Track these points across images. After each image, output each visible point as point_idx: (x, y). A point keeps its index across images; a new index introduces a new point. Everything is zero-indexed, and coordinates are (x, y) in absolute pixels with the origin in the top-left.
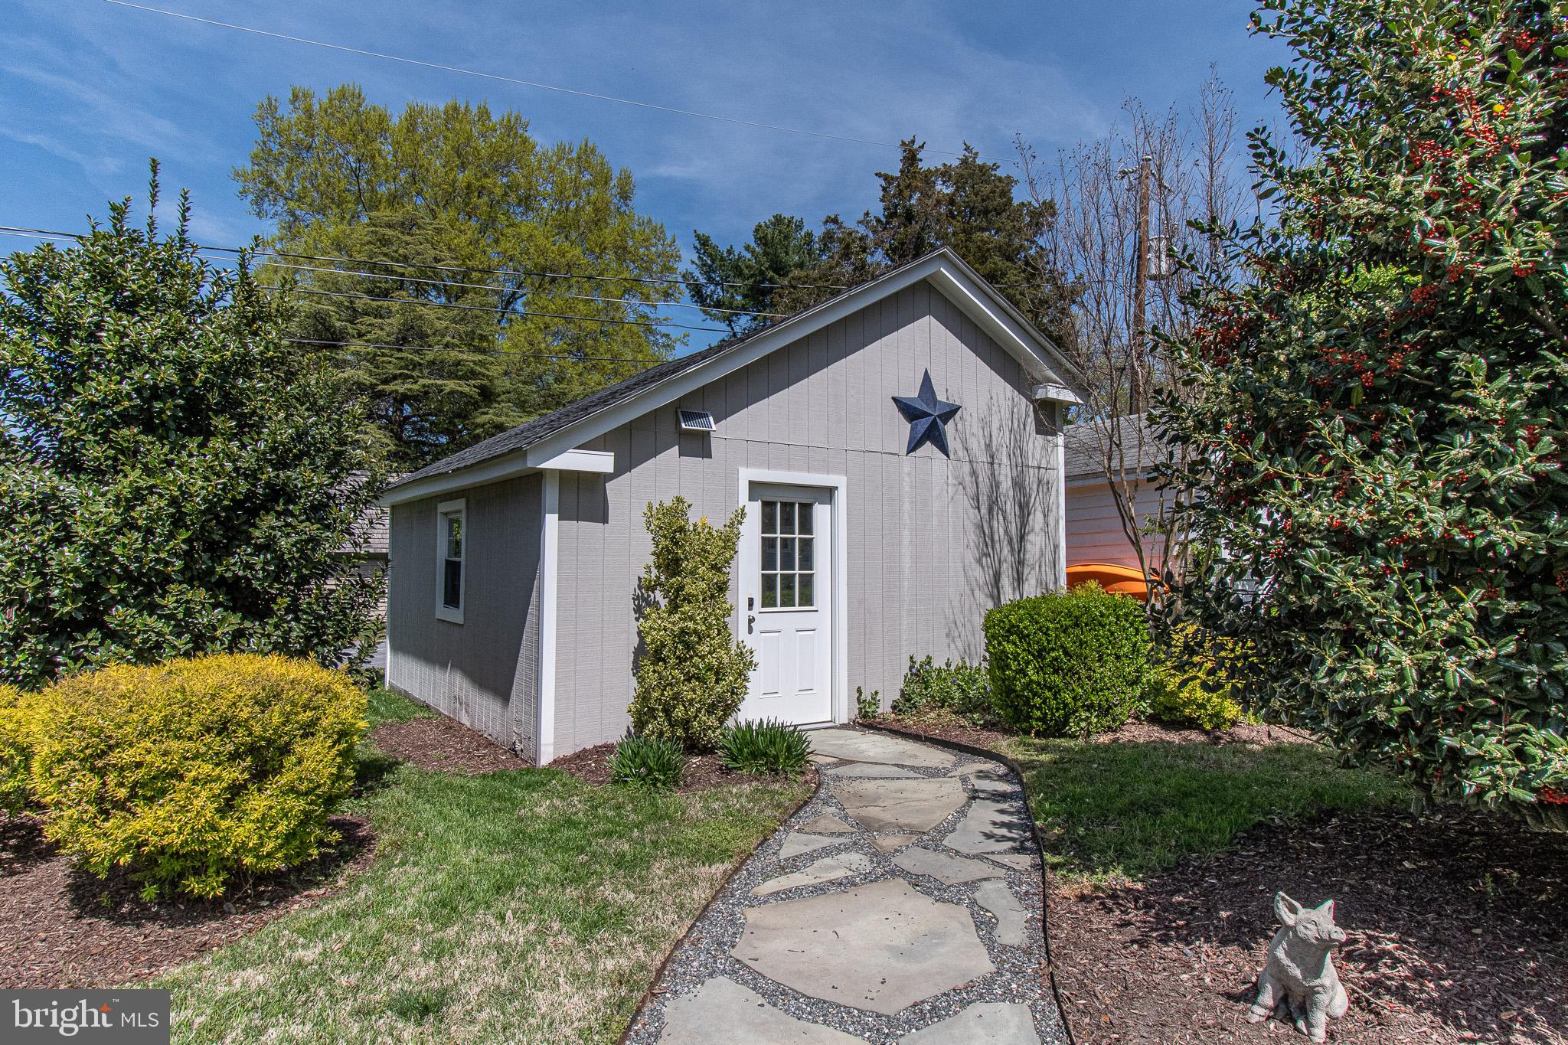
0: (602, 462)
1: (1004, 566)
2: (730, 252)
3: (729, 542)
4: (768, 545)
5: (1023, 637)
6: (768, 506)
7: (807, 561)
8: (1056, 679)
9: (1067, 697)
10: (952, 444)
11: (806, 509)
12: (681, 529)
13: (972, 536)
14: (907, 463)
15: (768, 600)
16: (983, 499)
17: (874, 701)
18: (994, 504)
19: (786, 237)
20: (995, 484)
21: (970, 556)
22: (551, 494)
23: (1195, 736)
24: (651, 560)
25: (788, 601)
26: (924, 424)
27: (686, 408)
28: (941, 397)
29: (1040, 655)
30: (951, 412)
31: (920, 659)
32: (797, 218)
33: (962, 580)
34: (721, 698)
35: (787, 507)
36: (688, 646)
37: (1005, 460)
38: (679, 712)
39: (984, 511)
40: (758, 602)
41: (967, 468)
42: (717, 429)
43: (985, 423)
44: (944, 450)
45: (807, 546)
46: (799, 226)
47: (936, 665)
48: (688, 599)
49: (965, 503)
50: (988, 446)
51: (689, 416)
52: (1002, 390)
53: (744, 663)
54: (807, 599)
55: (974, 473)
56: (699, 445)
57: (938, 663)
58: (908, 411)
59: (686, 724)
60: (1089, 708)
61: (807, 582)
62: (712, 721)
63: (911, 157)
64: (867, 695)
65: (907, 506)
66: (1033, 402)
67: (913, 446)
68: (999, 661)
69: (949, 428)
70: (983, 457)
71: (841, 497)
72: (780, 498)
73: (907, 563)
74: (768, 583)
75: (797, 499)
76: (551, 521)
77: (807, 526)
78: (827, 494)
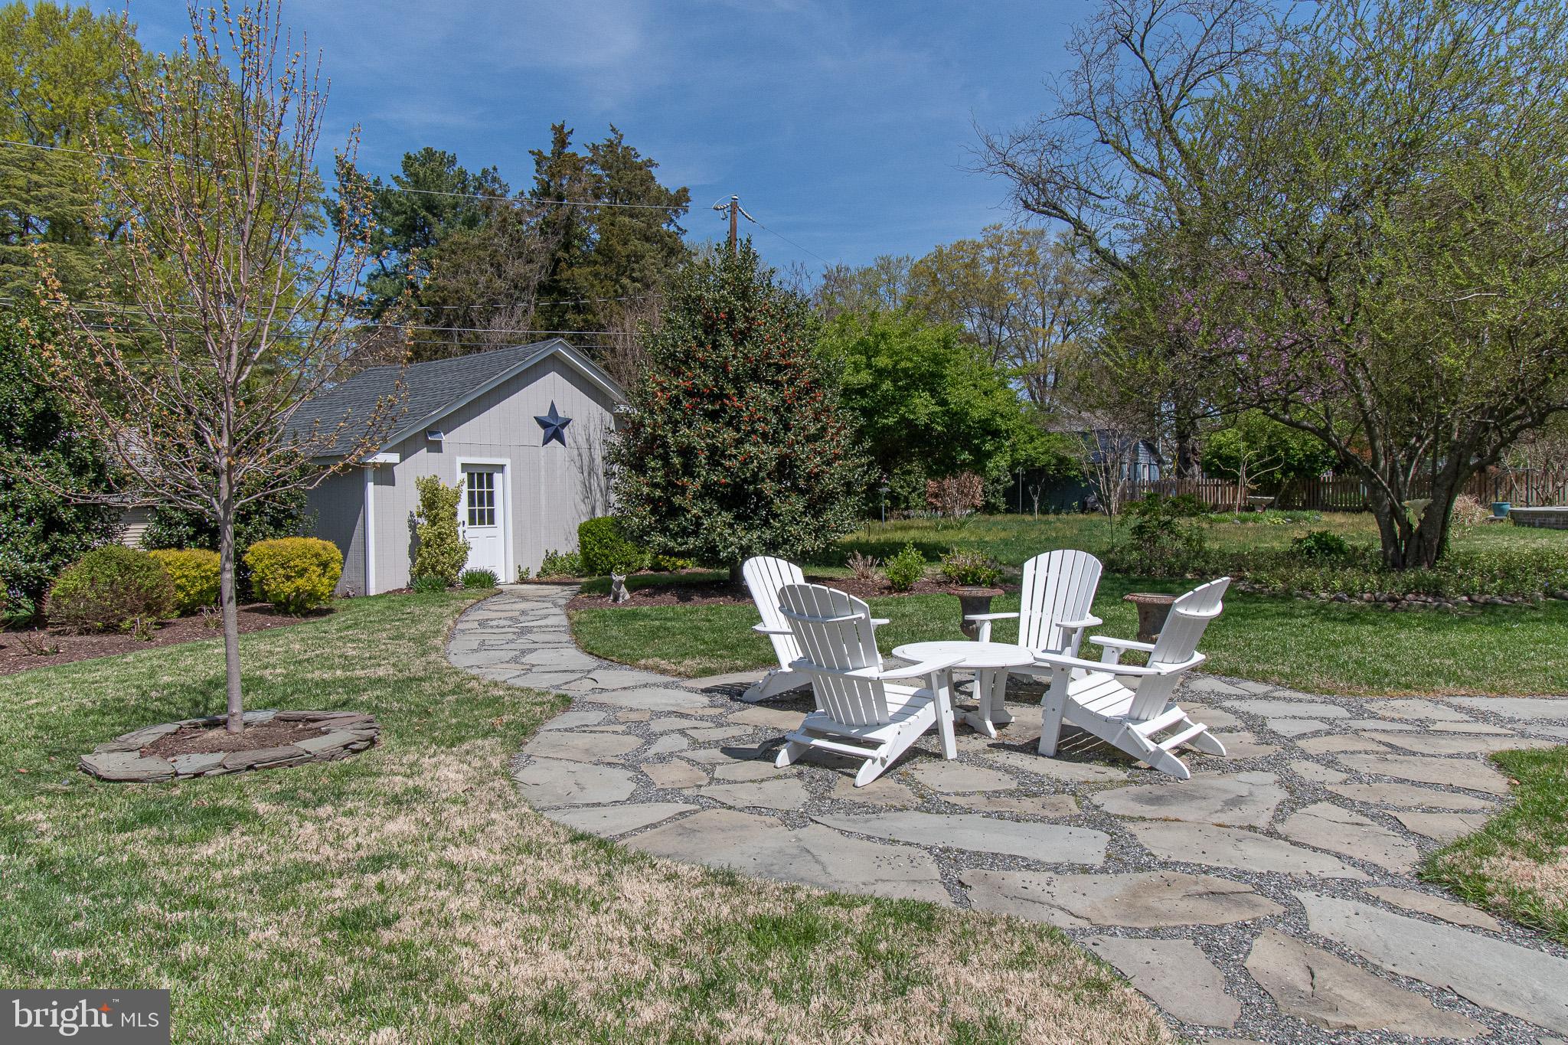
0: (394, 458)
1: (598, 504)
2: (377, 182)
3: (457, 495)
4: (471, 495)
5: (593, 534)
6: (471, 476)
7: (491, 502)
8: (606, 552)
9: (611, 559)
10: (567, 440)
11: (490, 476)
12: (437, 489)
13: (579, 487)
14: (543, 450)
15: (472, 522)
16: (586, 468)
17: (528, 571)
18: (591, 471)
19: (439, 176)
20: (592, 460)
21: (578, 498)
22: (370, 474)
23: (666, 573)
24: (420, 503)
25: (482, 522)
26: (551, 430)
27: (431, 431)
28: (561, 414)
29: (600, 542)
30: (567, 422)
31: (551, 551)
32: (450, 153)
33: (574, 511)
34: (457, 561)
35: (480, 475)
36: (442, 540)
37: (598, 447)
38: (439, 568)
39: (586, 474)
40: (467, 523)
41: (576, 452)
42: (445, 438)
43: (586, 428)
44: (563, 443)
45: (491, 495)
46: (452, 161)
47: (560, 555)
48: (441, 519)
49: (575, 471)
50: (588, 440)
51: (432, 433)
52: (595, 409)
53: (466, 548)
54: (491, 521)
55: (580, 455)
56: (436, 447)
57: (561, 553)
58: (542, 422)
59: (442, 574)
60: (621, 563)
61: (491, 513)
62: (453, 572)
63: (561, 138)
64: (523, 569)
65: (543, 473)
66: (613, 414)
67: (546, 441)
68: (583, 545)
69: (566, 431)
70: (585, 446)
71: (508, 469)
72: (476, 471)
73: (543, 502)
74: (472, 514)
75: (485, 471)
76: (370, 485)
77: (490, 485)
78: (501, 468)
